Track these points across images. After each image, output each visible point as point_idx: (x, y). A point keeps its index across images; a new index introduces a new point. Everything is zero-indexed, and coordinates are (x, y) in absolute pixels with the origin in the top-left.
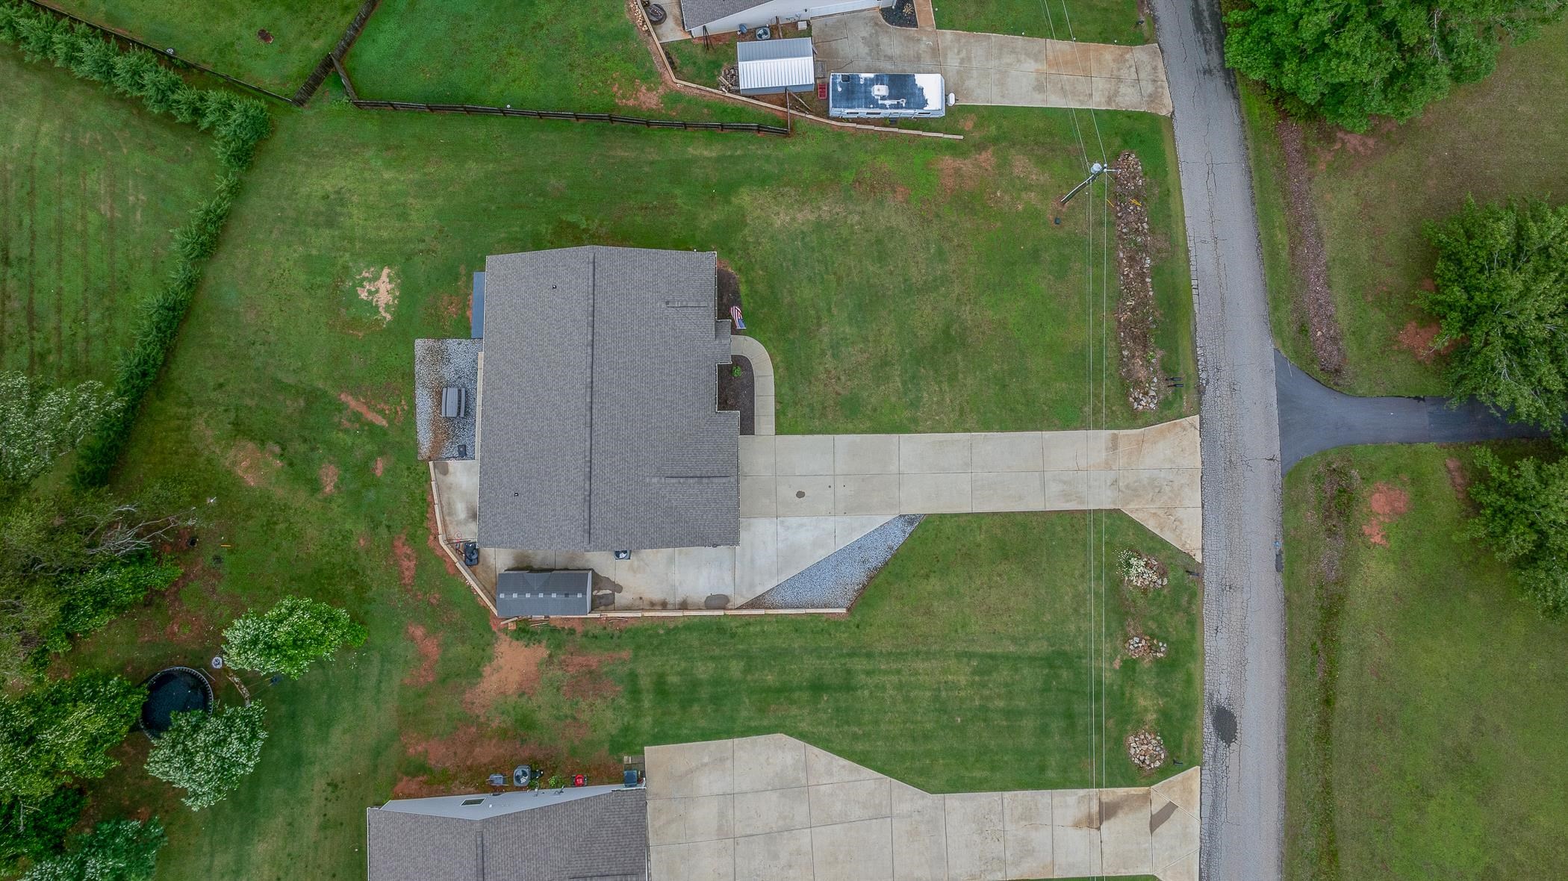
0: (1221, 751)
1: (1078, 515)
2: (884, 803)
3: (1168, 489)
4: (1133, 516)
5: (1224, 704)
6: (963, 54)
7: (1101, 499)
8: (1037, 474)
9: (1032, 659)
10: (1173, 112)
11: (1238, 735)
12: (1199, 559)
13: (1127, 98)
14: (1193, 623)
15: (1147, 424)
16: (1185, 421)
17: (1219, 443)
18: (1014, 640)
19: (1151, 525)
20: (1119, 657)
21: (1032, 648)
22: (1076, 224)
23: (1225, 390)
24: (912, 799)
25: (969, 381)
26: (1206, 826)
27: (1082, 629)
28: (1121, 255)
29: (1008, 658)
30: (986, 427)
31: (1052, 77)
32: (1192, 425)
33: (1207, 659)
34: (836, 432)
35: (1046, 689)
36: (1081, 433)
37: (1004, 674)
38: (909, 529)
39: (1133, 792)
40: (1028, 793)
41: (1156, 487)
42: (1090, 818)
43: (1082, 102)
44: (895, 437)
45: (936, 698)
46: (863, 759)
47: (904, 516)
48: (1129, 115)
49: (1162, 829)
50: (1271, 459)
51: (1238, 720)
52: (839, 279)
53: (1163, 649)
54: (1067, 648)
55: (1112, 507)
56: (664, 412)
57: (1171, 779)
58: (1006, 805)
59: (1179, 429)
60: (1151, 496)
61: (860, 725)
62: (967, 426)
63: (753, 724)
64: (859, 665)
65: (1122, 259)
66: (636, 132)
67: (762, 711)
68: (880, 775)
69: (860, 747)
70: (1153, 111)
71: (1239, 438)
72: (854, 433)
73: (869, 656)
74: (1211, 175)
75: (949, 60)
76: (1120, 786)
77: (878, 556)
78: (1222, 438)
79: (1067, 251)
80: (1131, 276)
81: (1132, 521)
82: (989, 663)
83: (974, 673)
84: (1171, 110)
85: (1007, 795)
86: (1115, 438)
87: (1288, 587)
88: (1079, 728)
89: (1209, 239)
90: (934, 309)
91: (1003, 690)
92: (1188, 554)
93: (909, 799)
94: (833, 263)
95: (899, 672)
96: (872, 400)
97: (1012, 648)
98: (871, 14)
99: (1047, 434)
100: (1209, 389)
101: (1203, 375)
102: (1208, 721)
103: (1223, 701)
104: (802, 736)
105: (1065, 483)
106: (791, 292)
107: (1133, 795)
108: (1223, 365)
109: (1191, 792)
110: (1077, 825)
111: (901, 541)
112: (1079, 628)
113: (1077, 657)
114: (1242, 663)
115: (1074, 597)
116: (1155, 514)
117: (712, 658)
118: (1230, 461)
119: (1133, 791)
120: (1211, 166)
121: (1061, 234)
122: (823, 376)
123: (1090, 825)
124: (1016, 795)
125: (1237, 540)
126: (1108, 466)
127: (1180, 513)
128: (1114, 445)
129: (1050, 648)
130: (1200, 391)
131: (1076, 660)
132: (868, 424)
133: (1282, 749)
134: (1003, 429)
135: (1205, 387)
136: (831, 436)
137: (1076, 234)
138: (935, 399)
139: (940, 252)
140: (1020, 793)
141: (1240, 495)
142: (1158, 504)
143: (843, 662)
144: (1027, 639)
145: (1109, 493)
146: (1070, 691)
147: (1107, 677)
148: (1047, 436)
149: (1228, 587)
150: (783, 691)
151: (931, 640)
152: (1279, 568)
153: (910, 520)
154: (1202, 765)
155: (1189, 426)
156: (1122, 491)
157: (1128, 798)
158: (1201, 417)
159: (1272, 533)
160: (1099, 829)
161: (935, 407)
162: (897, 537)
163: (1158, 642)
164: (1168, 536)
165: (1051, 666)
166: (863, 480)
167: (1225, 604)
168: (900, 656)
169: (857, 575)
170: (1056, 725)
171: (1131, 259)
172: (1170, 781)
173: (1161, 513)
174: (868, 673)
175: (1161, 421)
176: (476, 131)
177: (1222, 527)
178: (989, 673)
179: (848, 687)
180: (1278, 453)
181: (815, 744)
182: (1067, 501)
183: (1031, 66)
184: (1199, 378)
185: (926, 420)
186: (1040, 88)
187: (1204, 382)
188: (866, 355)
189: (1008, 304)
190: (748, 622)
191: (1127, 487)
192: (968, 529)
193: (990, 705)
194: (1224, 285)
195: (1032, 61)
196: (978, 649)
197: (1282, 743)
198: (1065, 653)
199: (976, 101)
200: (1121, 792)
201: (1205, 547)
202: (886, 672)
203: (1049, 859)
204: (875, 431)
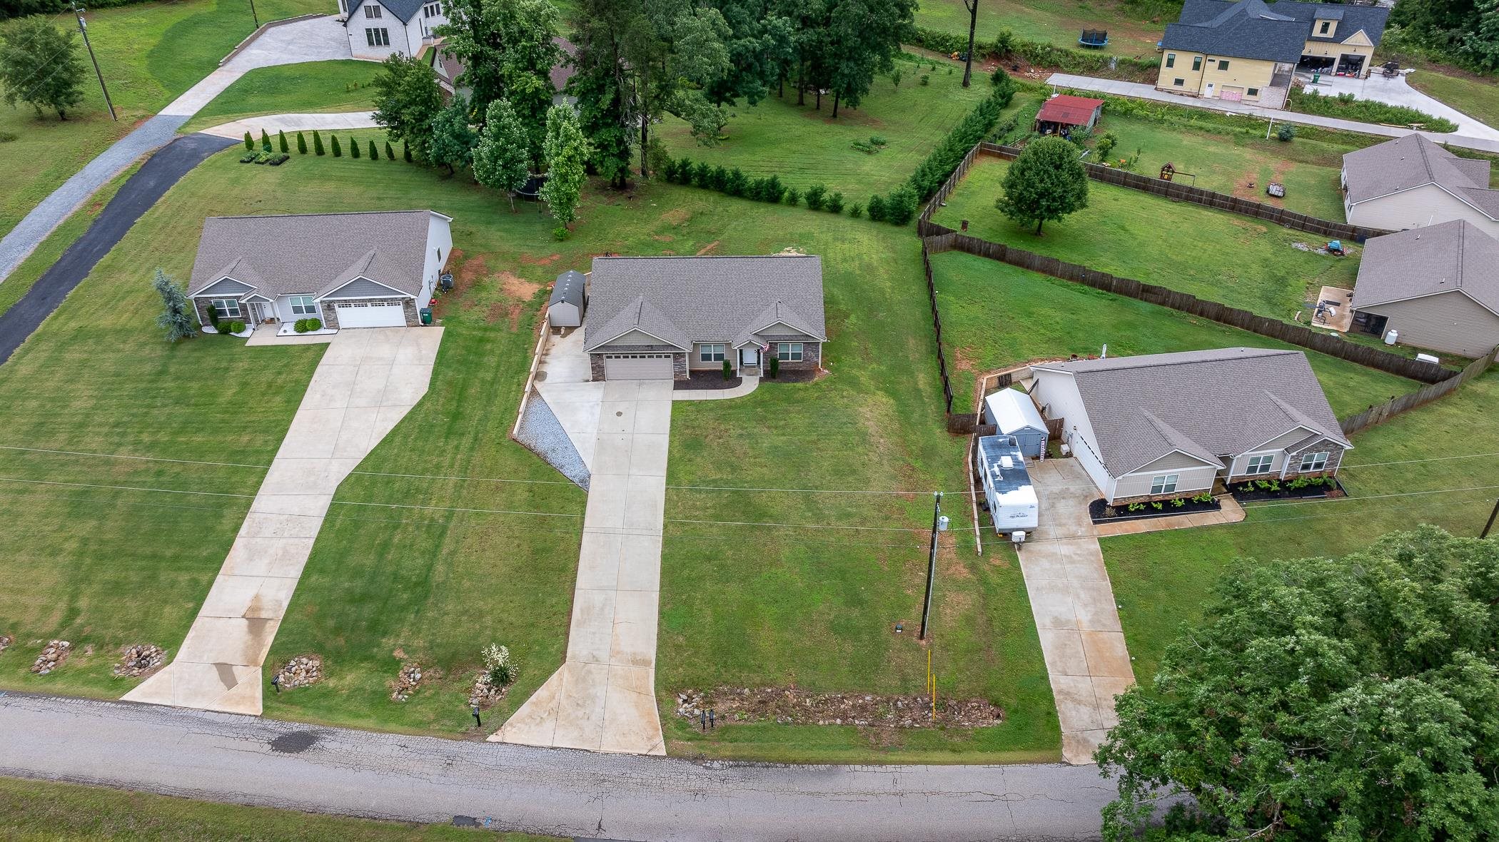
0: (268, 735)
1: (565, 620)
2: (345, 454)
3: (580, 713)
4: (555, 676)
5: (317, 744)
6: (1076, 558)
7: (578, 644)
8: (615, 583)
9: (430, 567)
10: (1071, 765)
11: (277, 753)
12: (492, 738)
13: (1074, 713)
14: (421, 727)
15: (659, 701)
16: (660, 740)
17: (629, 772)
18: (453, 553)
19: (542, 693)
20: (406, 657)
21: (440, 568)
22: (900, 651)
23: (695, 784)
24: (339, 472)
25: (715, 530)
26: (194, 714)
27: (446, 617)
28: (868, 698)
29: (437, 546)
30: (668, 542)
31: (1076, 636)
32: (654, 747)
33: (375, 735)
34: (672, 434)
35: (396, 577)
36: (654, 630)
37: (424, 543)
38: (576, 480)
39: (264, 650)
40: (305, 559)
41: (585, 702)
42: (258, 609)
43: (1053, 664)
44: (664, 473)
45: (418, 490)
46: (387, 441)
47: (589, 477)
48: (1051, 714)
49: (214, 673)
50: (600, 826)
51: (295, 755)
52: (814, 442)
53: (400, 697)
54: (431, 600)
55: (569, 654)
56: (693, 305)
57: (261, 686)
58: (303, 540)
59: (651, 733)
60: (575, 695)
61: (416, 439)
62: (670, 527)
63: (440, 377)
64: (466, 442)
65: (863, 699)
66: (932, 352)
67: (450, 383)
68: (369, 451)
69: (398, 439)
70: (1065, 742)
71: (633, 794)
72: (670, 446)
73: (472, 449)
74: (990, 798)
75: (1065, 547)
76: (276, 639)
77: (556, 459)
78: (633, 775)
79: (865, 637)
80: (842, 706)
81: (550, 673)
82: (437, 532)
83: (432, 519)
84: (1073, 763)
85: (312, 542)
86: (645, 663)
87: (430, 826)
88: (348, 608)
89: (899, 787)
90: (789, 507)
91: (408, 542)
92: (499, 728)
93: (341, 469)
94: (829, 440)
95: (452, 466)
96: (699, 460)
97: (445, 551)
98: (1095, 491)
99: (655, 596)
100: (700, 769)
101: (716, 765)
102: (306, 728)
103: (322, 743)
104: (420, 404)
105: (602, 609)
106: (799, 412)
107: (260, 651)
108: (730, 785)
109: (238, 703)
110: (257, 598)
111: (568, 474)
112: (448, 614)
113: (418, 609)
114: (357, 766)
115: (481, 611)
116: (554, 698)
117: (499, 366)
118: (604, 781)
119: (266, 650)
120: (1004, 798)
121: (885, 631)
122: (722, 427)
123: (252, 609)
124: (308, 548)
125: (505, 777)
126: (614, 653)
127: (549, 725)
128: (638, 662)
129: (435, 584)
130: (696, 759)
131: (416, 608)
132: (677, 455)
133: (240, 799)
134: (664, 557)
135: (701, 765)
136: (668, 431)
137: (887, 650)
138: (698, 503)
139: (849, 515)
140: (308, 552)
141: (560, 786)
142: (564, 702)
143: (472, 433)
144: (450, 565)
145: (585, 652)
146: (387, 600)
147: (388, 642)
148: (654, 595)
149: (450, 762)
150: (461, 397)
151: (472, 490)
152: (459, 820)
153: (585, 481)
154: (261, 717)
155: (653, 743)
156: (584, 667)
157: (260, 645)
158: (664, 757)
159: (504, 816)
160: (243, 617)
161: (690, 503)
162: (571, 472)
163: (409, 695)
164: (525, 709)
165: (417, 584)
166: (626, 451)
167: (429, 757)
168: (464, 470)
169: (542, 445)
170: (359, 585)
171: (863, 708)
172: (258, 685)
173: (553, 704)
174: (457, 447)
175: (663, 717)
176: (917, 290)
177: (524, 764)
178: (428, 532)
179: (449, 433)
180: (607, 836)
181: (411, 412)
182: (582, 610)
183: (1084, 616)
184: (713, 760)
185: (677, 496)
186: (1058, 623)
187: (708, 765)
188: (742, 456)
189: (797, 570)
190: (521, 386)
191: (589, 672)
192: (568, 523)
193: (399, 531)
194: (836, 797)
195: (1089, 617)
196: (452, 525)
197: (247, 800)
198: (426, 597)
199: (1026, 567)
200: (270, 640)
201: (504, 746)
202: (453, 458)
203: (236, 572)
204: (669, 460)
